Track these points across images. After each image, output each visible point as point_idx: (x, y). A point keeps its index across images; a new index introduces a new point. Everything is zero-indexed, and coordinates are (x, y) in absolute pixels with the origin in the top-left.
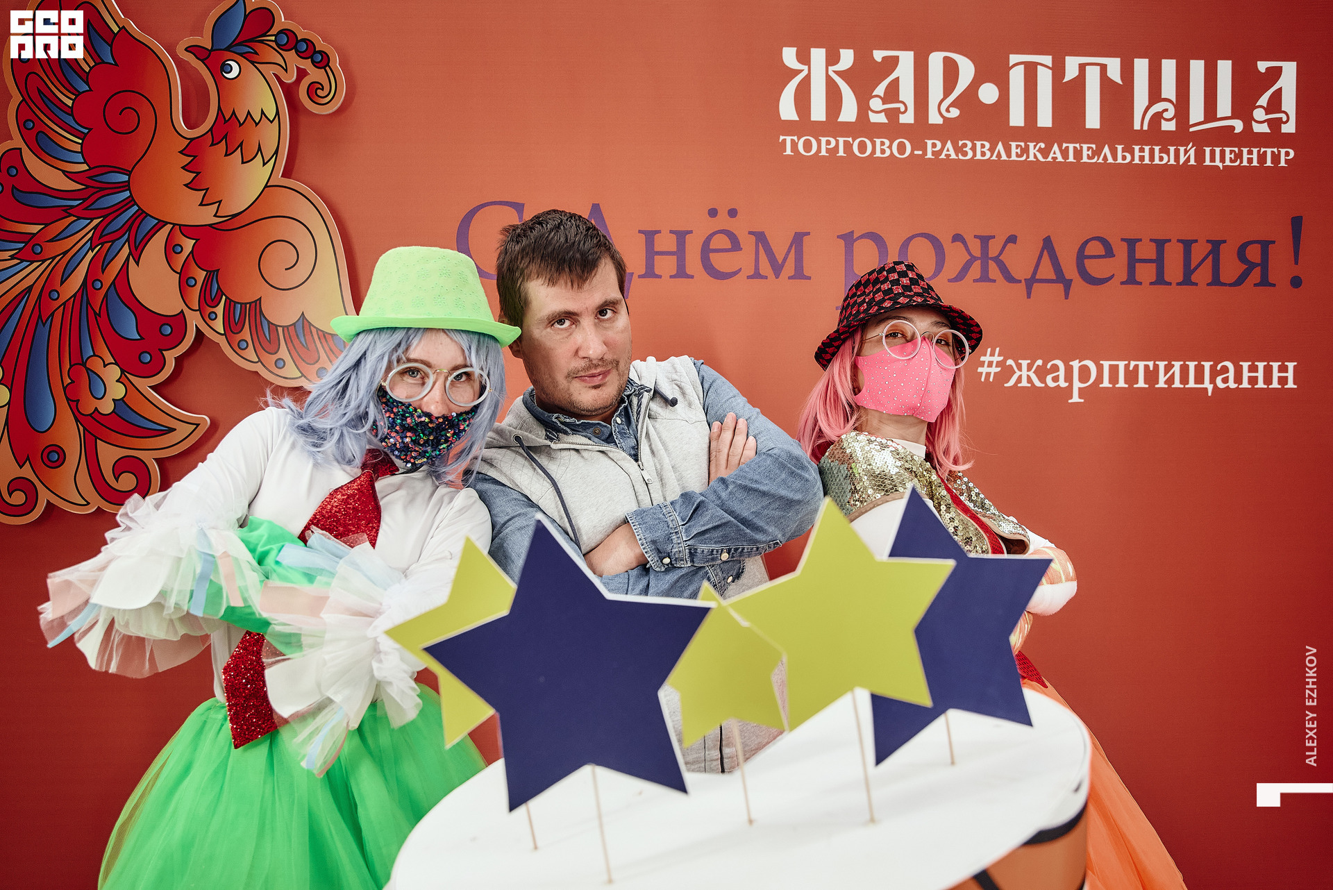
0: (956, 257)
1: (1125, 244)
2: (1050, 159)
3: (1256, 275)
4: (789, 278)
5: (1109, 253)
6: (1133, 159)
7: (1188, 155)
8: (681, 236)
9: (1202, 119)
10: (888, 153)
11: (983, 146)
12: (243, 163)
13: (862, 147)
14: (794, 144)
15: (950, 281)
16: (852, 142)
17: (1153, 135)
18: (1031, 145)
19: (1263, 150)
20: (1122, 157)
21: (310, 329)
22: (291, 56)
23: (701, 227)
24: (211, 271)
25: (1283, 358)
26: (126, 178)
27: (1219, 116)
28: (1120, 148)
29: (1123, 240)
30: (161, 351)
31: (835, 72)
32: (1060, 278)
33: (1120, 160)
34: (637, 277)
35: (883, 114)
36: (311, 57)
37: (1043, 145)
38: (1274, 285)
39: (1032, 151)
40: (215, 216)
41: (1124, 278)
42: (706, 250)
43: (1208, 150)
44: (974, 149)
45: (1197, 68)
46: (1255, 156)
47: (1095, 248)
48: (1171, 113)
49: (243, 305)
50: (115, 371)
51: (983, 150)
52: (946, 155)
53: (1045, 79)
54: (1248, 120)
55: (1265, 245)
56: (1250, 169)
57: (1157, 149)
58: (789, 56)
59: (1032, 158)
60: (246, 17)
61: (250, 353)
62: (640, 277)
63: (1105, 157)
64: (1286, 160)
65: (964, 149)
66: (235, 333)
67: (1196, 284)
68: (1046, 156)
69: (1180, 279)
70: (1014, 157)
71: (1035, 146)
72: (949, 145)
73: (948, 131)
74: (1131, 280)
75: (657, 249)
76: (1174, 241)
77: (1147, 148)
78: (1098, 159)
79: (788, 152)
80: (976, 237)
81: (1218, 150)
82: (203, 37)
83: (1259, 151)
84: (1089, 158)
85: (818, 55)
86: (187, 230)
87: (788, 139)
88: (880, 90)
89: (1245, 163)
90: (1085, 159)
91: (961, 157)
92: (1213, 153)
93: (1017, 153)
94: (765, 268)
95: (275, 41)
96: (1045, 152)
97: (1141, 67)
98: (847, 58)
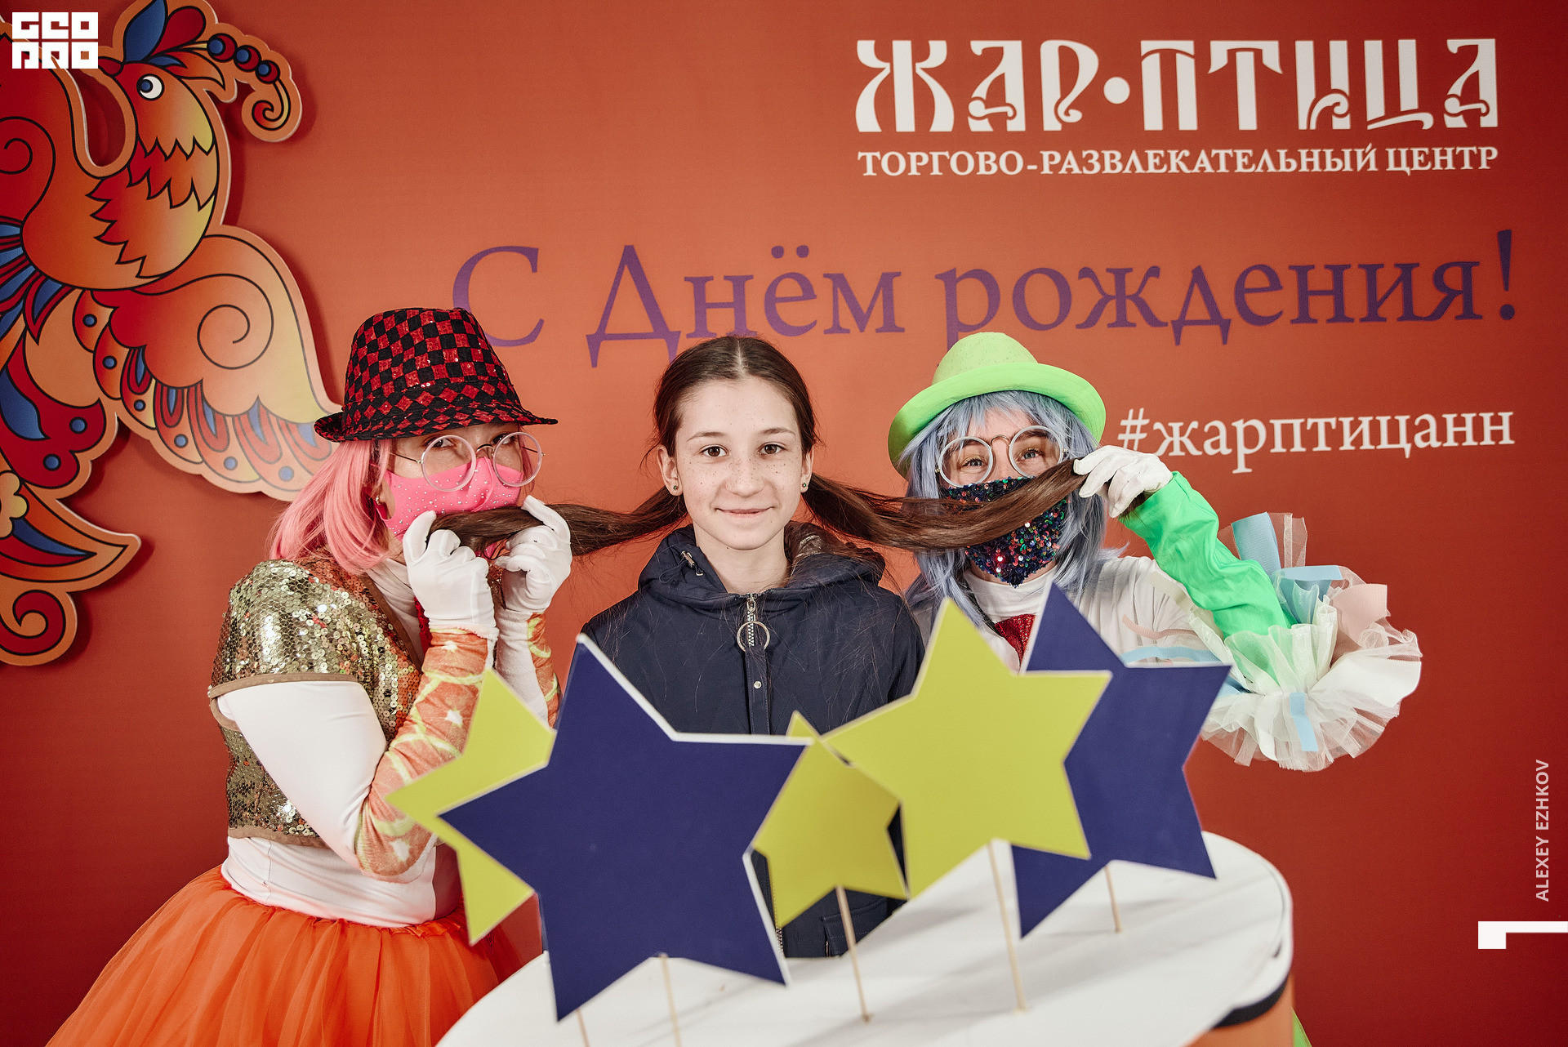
0: (1084, 297)
1: (1294, 273)
2: (1196, 170)
3: (1457, 306)
4: (878, 331)
5: (1275, 284)
6: (1299, 166)
7: (1367, 158)
8: (739, 283)
9: (1382, 114)
10: (994, 169)
11: (1112, 157)
12: (172, 207)
13: (962, 162)
14: (877, 163)
15: (1079, 326)
16: (948, 157)
17: (1324, 136)
18: (1173, 153)
19: (1459, 149)
20: (1286, 164)
21: (269, 418)
22: (229, 68)
23: (764, 271)
24: (135, 349)
25: (1496, 408)
26: (17, 231)
27: (1403, 109)
28: (1282, 153)
29: (1291, 267)
30: (73, 452)
31: (926, 70)
32: (1216, 318)
33: (1283, 168)
34: (685, 337)
35: (986, 120)
36: (256, 69)
37: (1187, 153)
38: (1480, 317)
39: (1174, 161)
40: (138, 276)
41: (1295, 315)
42: (771, 299)
43: (1391, 152)
44: (1101, 160)
45: (1373, 50)
46: (1449, 158)
47: (1257, 279)
48: (1343, 108)
49: (180, 390)
50: (13, 482)
51: (1113, 161)
52: (1067, 170)
53: (1186, 70)
54: (1439, 113)
55: (1467, 268)
56: (1444, 173)
57: (1328, 152)
58: (866, 51)
59: (1174, 169)
60: (167, 19)
61: (191, 452)
62: (689, 336)
63: (1265, 163)
64: (1488, 160)
65: (1090, 161)
66: (170, 427)
67: (1384, 320)
68: (1191, 166)
69: (1364, 314)
70: (1151, 169)
71: (1177, 155)
72: (1070, 156)
73: (1068, 139)
74: (1304, 317)
75: (709, 300)
76: (1355, 266)
77: (1316, 152)
78: (1256, 168)
79: (870, 172)
80: (1108, 270)
81: (1403, 151)
82: (111, 46)
83: (1454, 151)
84: (1245, 166)
85: (902, 49)
86: (102, 296)
87: (869, 156)
88: (982, 90)
89: (1438, 167)
90: (1240, 169)
91: (1086, 171)
92: (1397, 156)
93: (1155, 164)
94: (847, 319)
95: (208, 49)
96: (1190, 162)
97: (1305, 50)
98: (938, 51)
